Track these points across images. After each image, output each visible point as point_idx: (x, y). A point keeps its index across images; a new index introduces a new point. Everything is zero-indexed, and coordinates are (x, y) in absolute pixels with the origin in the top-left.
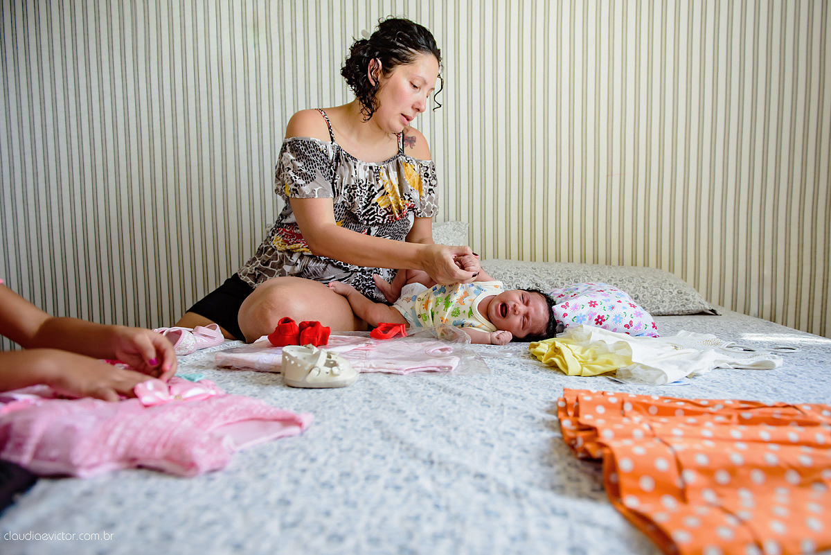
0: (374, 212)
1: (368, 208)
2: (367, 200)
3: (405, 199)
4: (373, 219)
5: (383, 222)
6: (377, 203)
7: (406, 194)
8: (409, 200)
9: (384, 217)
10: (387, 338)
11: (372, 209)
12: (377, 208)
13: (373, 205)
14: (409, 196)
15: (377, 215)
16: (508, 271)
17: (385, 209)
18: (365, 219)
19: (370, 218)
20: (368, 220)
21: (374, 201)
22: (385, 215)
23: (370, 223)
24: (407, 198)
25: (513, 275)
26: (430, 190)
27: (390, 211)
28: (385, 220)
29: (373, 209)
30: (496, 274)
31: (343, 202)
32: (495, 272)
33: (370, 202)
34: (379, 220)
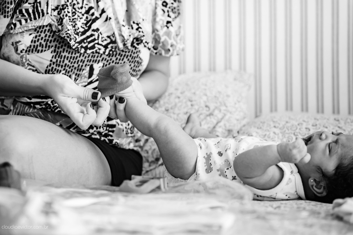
0: (95, 40)
1: (88, 34)
2: (86, 24)
3: (132, 28)
4: (93, 47)
5: (104, 53)
6: (98, 30)
7: (134, 23)
8: (137, 29)
9: (106, 47)
10: (141, 193)
11: (92, 35)
12: (99, 36)
13: (94, 30)
14: (138, 24)
15: (98, 44)
16: (304, 121)
17: (108, 37)
18: (82, 47)
19: (89, 46)
20: (86, 48)
21: (94, 26)
22: (108, 44)
23: (89, 51)
24: (135, 26)
25: (310, 127)
26: (168, 22)
27: (114, 40)
28: (108, 51)
29: (94, 35)
30: (289, 125)
31: (50, 25)
32: (287, 122)
33: (90, 27)
34: (100, 49)
